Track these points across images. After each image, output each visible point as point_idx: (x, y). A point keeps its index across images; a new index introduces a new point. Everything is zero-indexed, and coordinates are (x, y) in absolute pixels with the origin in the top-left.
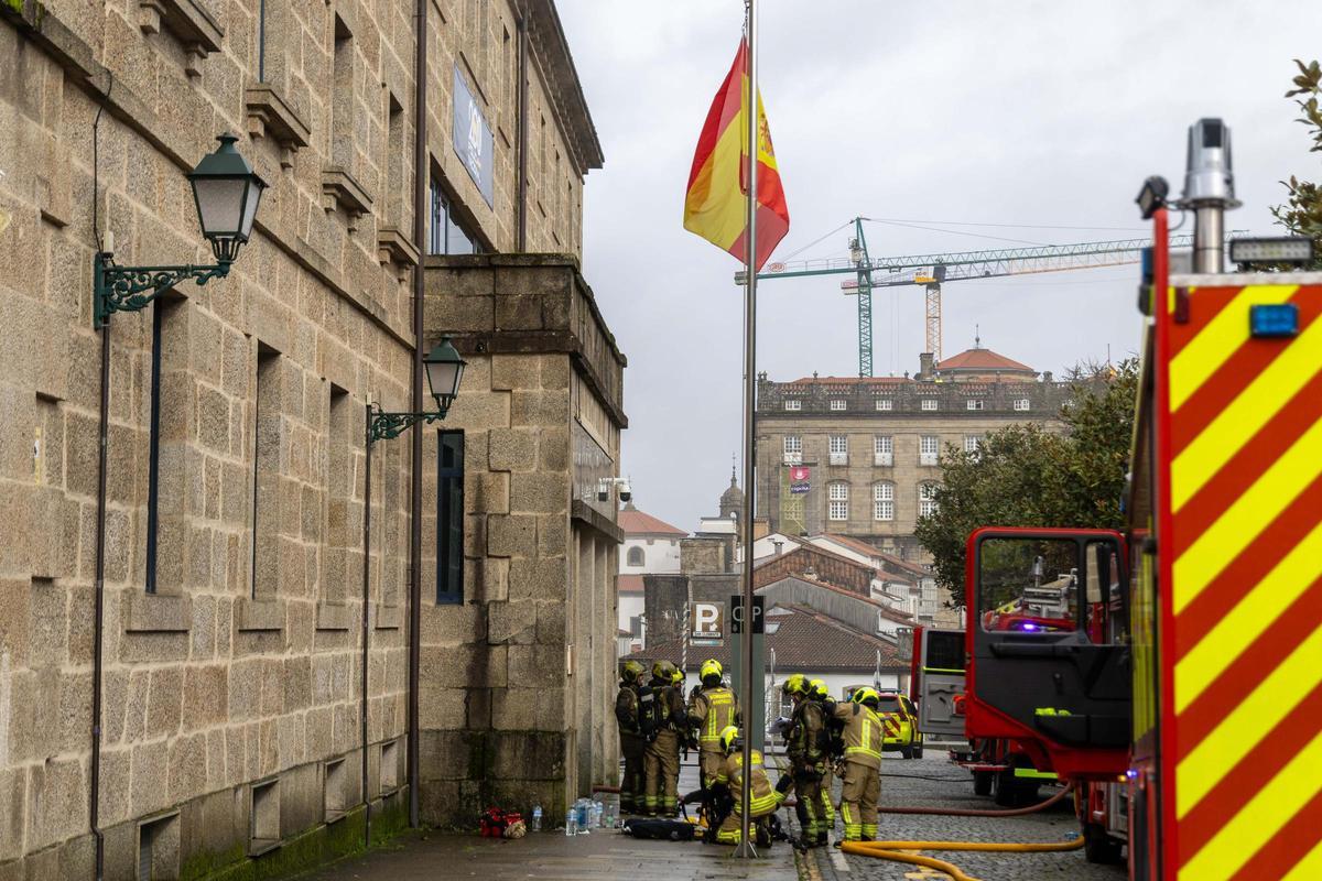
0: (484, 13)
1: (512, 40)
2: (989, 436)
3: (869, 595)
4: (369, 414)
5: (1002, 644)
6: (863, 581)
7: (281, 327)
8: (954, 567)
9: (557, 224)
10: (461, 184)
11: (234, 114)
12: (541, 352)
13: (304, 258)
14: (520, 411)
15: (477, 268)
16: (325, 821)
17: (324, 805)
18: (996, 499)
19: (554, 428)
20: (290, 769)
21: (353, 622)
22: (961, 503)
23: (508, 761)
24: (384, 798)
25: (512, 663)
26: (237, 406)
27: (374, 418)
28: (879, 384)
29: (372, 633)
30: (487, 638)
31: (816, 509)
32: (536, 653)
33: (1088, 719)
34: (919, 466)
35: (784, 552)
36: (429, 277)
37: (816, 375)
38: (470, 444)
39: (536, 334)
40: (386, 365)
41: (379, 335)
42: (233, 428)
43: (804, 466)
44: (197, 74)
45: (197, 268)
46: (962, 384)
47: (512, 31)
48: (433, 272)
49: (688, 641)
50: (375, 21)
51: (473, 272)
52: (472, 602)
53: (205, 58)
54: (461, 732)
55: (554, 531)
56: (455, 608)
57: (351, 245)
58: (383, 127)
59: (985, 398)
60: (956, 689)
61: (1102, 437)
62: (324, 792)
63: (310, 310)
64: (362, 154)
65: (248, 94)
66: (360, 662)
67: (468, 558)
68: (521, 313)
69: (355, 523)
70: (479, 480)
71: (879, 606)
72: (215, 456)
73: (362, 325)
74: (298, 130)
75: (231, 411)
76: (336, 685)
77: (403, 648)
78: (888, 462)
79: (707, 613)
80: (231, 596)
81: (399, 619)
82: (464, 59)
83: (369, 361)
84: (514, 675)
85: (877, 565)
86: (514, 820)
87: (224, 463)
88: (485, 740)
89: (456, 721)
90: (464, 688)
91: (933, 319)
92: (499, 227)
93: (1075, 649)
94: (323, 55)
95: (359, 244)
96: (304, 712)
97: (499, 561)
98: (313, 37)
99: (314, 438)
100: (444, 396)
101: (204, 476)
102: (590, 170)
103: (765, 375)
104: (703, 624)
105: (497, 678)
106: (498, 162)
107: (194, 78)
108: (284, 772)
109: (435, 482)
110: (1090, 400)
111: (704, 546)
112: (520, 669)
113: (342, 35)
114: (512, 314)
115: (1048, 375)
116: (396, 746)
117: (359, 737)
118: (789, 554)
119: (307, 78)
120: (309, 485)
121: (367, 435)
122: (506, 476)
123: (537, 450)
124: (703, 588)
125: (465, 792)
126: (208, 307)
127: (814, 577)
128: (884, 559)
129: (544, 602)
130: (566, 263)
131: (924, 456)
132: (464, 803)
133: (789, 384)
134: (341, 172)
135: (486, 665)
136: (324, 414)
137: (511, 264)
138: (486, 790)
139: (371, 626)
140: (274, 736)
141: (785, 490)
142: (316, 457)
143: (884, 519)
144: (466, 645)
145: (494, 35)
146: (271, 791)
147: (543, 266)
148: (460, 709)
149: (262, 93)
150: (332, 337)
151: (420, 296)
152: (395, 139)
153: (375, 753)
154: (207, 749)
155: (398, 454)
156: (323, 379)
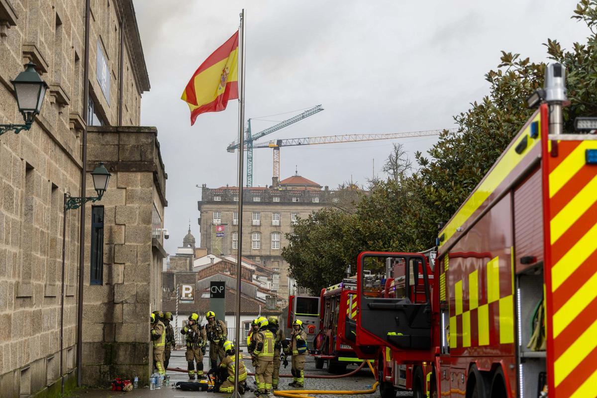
0: (108, 18)
1: (118, 31)
2: (314, 213)
3: (252, 281)
4: (65, 198)
5: (373, 304)
6: (249, 275)
7: (34, 156)
8: (299, 270)
9: (131, 115)
10: (99, 94)
11: (18, 55)
12: (140, 171)
13: (44, 124)
14: (130, 198)
15: (111, 132)
16: (47, 385)
17: (46, 378)
18: (319, 240)
19: (145, 205)
20: (34, 362)
21: (58, 294)
22: (301, 241)
23: (123, 356)
24: (69, 374)
25: (125, 312)
26: (17, 192)
27: (68, 200)
28: (255, 190)
29: (65, 298)
30: (114, 300)
31: (227, 243)
32: (136, 307)
33: (410, 337)
34: (271, 226)
35: (215, 263)
36: (89, 136)
37: (227, 185)
38: (107, 212)
39: (138, 163)
40: (71, 175)
41: (69, 162)
42: (16, 202)
43: (222, 225)
44: (5, 36)
45: (15, 126)
46: (291, 191)
47: (118, 28)
48: (90, 134)
49: (178, 301)
50: (70, 17)
51: (109, 134)
52: (107, 284)
53: (10, 28)
54: (101, 343)
55: (145, 252)
56: (99, 287)
57: (60, 120)
58: (72, 66)
59: (300, 197)
60: (309, 322)
61: (370, 214)
62: (47, 372)
63: (45, 148)
64: (64, 78)
65: (24, 47)
66: (60, 311)
67: (105, 264)
68: (131, 153)
69: (59, 247)
70: (111, 229)
71: (257, 286)
72: (9, 215)
73: (63, 157)
74: (44, 65)
75: (15, 194)
76: (51, 322)
77: (75, 305)
78: (278, 224)
79: (187, 289)
80: (13, 281)
81: (74, 292)
82: (101, 38)
83: (65, 173)
84: (126, 317)
85: (253, 268)
86: (128, 383)
87: (12, 219)
88: (112, 347)
89: (98, 338)
90: (102, 323)
91: (276, 162)
92: (112, 115)
93: (405, 306)
94: (51, 31)
95: (63, 120)
96: (38, 335)
97: (119, 265)
98: (47, 23)
99: (45, 208)
100: (101, 190)
101: (4, 224)
102: (144, 92)
103: (205, 185)
104: (186, 294)
105: (118, 319)
106: (111, 86)
107: (3, 37)
108: (32, 363)
109: (90, 229)
110: (364, 198)
111: (180, 260)
112: (129, 315)
113: (59, 23)
114: (127, 154)
115: (327, 187)
116: (73, 349)
117: (59, 346)
118: (218, 263)
119: (45, 42)
120: (43, 230)
121: (64, 207)
122: (123, 227)
123: (138, 215)
124: (181, 278)
125: (102, 371)
126: (7, 145)
127: (229, 273)
128: (257, 266)
129: (140, 284)
130: (152, 131)
131: (274, 221)
132: (102, 376)
133: (216, 190)
134: (59, 86)
135: (113, 313)
136: (49, 198)
137: (127, 131)
138: (112, 370)
139: (65, 295)
140: (28, 347)
141: (214, 236)
142: (46, 216)
143: (256, 248)
144: (104, 303)
145: (112, 29)
146: (27, 372)
147: (141, 132)
148: (101, 332)
149: (30, 47)
150: (52, 162)
151: (85, 144)
152: (77, 72)
153: (65, 352)
154: (3, 353)
155: (75, 216)
156: (49, 181)
